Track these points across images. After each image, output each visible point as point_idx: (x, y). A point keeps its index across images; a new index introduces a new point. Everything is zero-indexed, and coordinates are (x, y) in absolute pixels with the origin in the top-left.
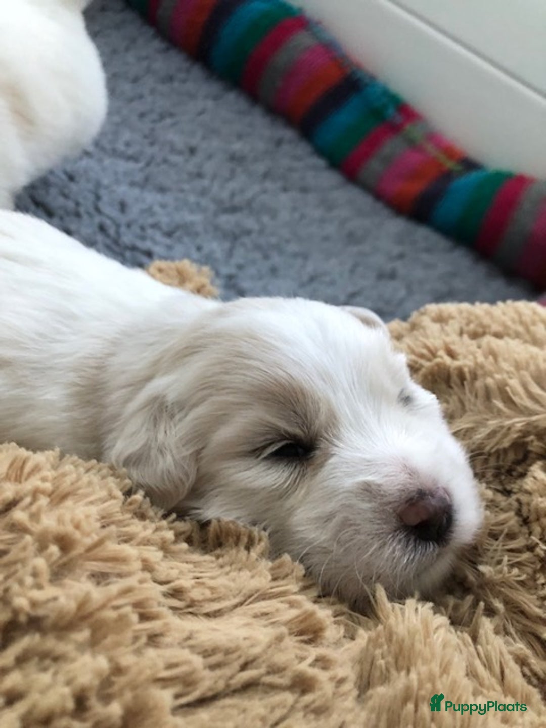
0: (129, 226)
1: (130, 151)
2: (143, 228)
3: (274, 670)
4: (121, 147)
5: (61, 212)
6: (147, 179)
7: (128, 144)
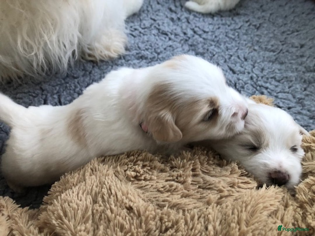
0: (262, 77)
1: (273, 48)
2: (268, 79)
3: (215, 187)
4: (269, 47)
5: (238, 73)
6: (276, 59)
7: (272, 46)
